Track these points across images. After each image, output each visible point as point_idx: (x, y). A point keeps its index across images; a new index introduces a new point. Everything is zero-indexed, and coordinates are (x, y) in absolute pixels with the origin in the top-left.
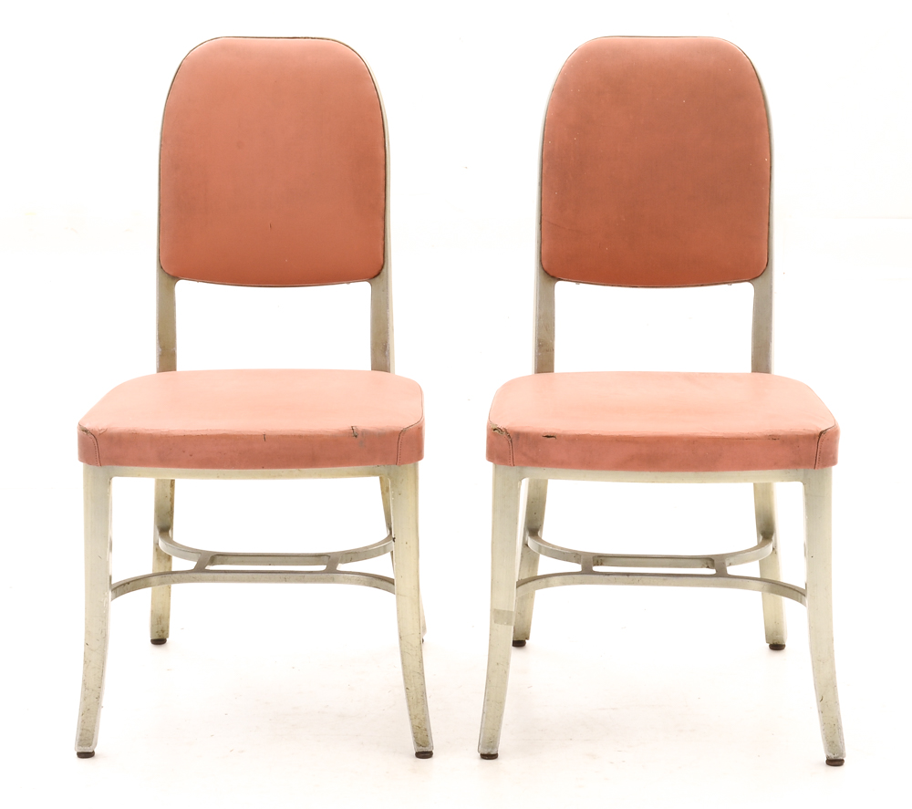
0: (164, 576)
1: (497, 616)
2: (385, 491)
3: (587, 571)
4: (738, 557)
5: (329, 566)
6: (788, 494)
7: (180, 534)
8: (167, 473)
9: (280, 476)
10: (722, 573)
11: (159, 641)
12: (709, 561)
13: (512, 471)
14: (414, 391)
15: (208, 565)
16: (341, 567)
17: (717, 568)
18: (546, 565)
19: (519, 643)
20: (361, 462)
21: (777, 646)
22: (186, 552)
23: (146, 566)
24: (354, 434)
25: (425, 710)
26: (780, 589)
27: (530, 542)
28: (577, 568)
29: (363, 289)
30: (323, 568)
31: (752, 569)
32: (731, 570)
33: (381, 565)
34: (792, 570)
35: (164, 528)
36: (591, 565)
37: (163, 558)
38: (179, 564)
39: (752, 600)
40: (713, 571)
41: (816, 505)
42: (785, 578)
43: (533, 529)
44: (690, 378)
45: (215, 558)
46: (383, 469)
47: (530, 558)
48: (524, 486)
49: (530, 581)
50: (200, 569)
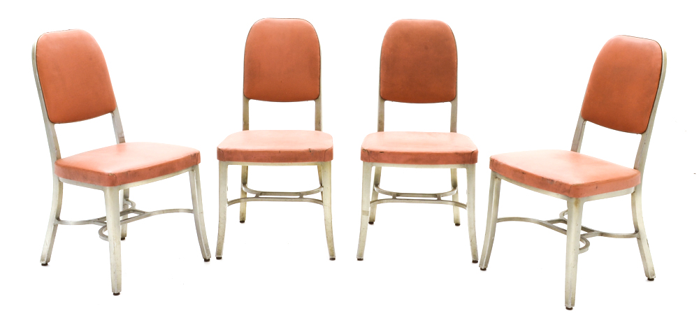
0: (244, 199)
1: (364, 213)
2: (319, 171)
3: (394, 198)
4: (444, 194)
5: (301, 196)
6: (462, 172)
7: (249, 185)
8: (246, 164)
9: (285, 165)
10: (439, 199)
11: (242, 222)
12: (435, 195)
13: (369, 164)
14: (330, 137)
15: (259, 195)
16: (304, 197)
17: (438, 197)
18: (381, 196)
19: (371, 223)
20: (312, 161)
21: (457, 224)
22: (252, 192)
23: (239, 196)
24: (310, 151)
25: (333, 244)
26: (457, 204)
27: (375, 189)
28: (391, 197)
29: (312, 103)
30: (298, 197)
31: (450, 198)
32: (442, 198)
33: (318, 196)
34: (462, 198)
35: (244, 183)
36: (396, 196)
37: (244, 193)
38: (249, 195)
39: (450, 207)
40: (436, 199)
41: (471, 176)
42: (460, 201)
43: (377, 184)
44: (429, 134)
45: (262, 193)
46: (319, 163)
47: (375, 194)
48: (374, 169)
49: (376, 201)
50: (257, 197)
